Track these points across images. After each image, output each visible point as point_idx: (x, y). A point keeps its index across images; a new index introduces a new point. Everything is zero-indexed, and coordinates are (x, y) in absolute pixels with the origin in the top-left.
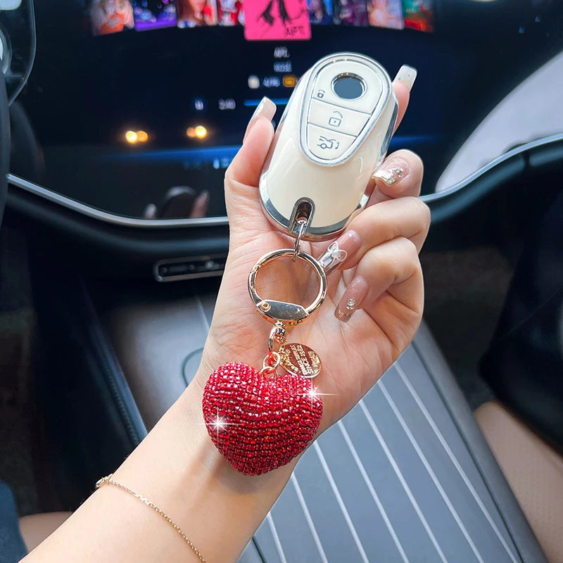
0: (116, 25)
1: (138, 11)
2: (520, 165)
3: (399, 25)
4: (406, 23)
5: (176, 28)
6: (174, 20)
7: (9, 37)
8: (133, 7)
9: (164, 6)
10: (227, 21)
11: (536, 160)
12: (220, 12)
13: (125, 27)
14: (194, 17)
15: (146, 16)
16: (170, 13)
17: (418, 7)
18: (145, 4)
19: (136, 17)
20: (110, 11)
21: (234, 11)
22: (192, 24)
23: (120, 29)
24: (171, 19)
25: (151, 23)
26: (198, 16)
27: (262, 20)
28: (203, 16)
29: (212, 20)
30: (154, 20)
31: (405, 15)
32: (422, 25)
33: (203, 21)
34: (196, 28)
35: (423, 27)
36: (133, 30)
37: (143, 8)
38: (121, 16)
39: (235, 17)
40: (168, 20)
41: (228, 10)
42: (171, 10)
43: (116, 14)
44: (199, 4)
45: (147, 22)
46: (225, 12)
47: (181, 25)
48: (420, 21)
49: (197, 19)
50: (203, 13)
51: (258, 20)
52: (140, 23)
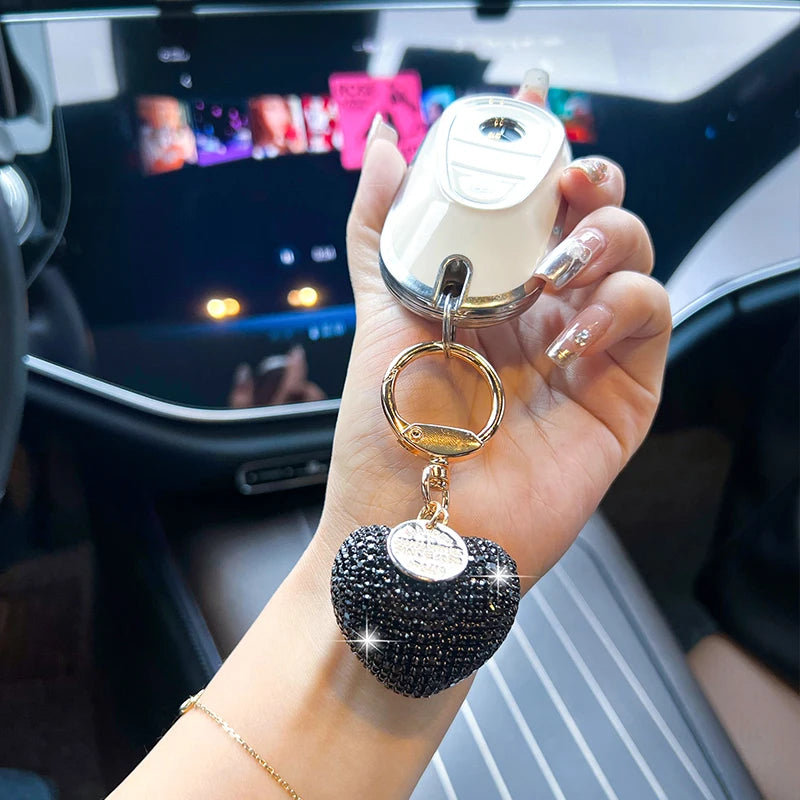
0: (172, 160)
1: (202, 141)
2: (726, 311)
6: (248, 149)
8: (197, 136)
9: (234, 132)
10: (319, 146)
11: (749, 303)
12: (309, 135)
13: (186, 163)
14: (275, 144)
15: (212, 146)
16: (243, 141)
17: (572, 112)
18: (211, 130)
19: (199, 148)
20: (166, 143)
21: (328, 133)
22: (273, 152)
23: (179, 166)
24: (245, 147)
25: (220, 154)
26: (280, 141)
28: (287, 141)
29: (299, 146)
30: (223, 151)
32: (578, 136)
33: (286, 149)
34: (279, 159)
35: (580, 138)
37: (207, 136)
38: (180, 149)
39: (328, 139)
41: (319, 132)
42: (244, 136)
43: (173, 148)
46: (316, 135)
47: (258, 155)
48: (577, 130)
49: (279, 146)
50: (286, 137)
52: (206, 155)
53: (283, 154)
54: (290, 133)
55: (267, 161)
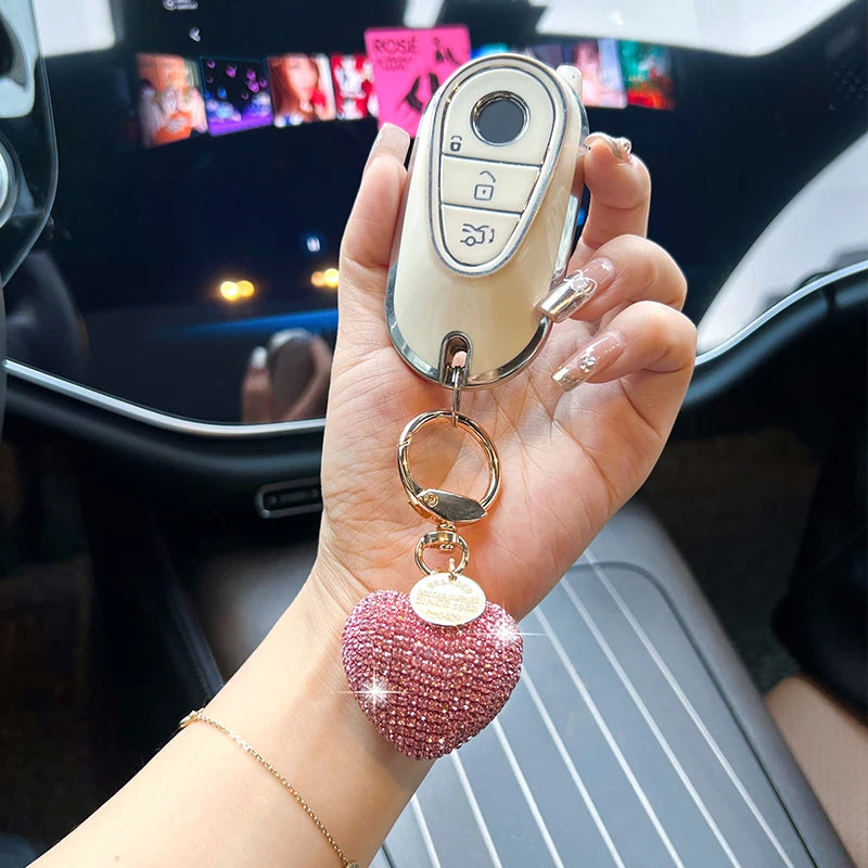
0: (179, 129)
1: (213, 106)
2: (821, 307)
3: (619, 102)
4: (630, 98)
5: (273, 127)
6: (267, 116)
7: (16, 156)
8: (205, 100)
9: (252, 95)
10: (351, 112)
11: (845, 299)
12: (339, 99)
13: (194, 131)
14: (299, 110)
15: (225, 112)
16: (261, 106)
17: (646, 72)
18: (223, 94)
19: (209, 114)
20: (170, 107)
21: (361, 96)
22: (296, 120)
23: (187, 135)
24: (264, 113)
25: (234, 122)
26: (306, 107)
27: (405, 107)
28: (313, 107)
29: (327, 113)
30: (237, 118)
31: (627, 87)
32: (655, 101)
33: (314, 115)
34: (303, 126)
35: (656, 104)
36: (206, 135)
37: (219, 100)
38: (187, 115)
39: (362, 104)
40: (258, 117)
41: (351, 96)
42: (264, 100)
43: (179, 113)
44: (305, 89)
45: (227, 121)
46: (347, 99)
47: (280, 123)
48: (652, 94)
49: (304, 113)
50: (312, 102)
51: (398, 107)
52: (216, 123)
53: (309, 120)
54: (317, 98)
55: (289, 128)
